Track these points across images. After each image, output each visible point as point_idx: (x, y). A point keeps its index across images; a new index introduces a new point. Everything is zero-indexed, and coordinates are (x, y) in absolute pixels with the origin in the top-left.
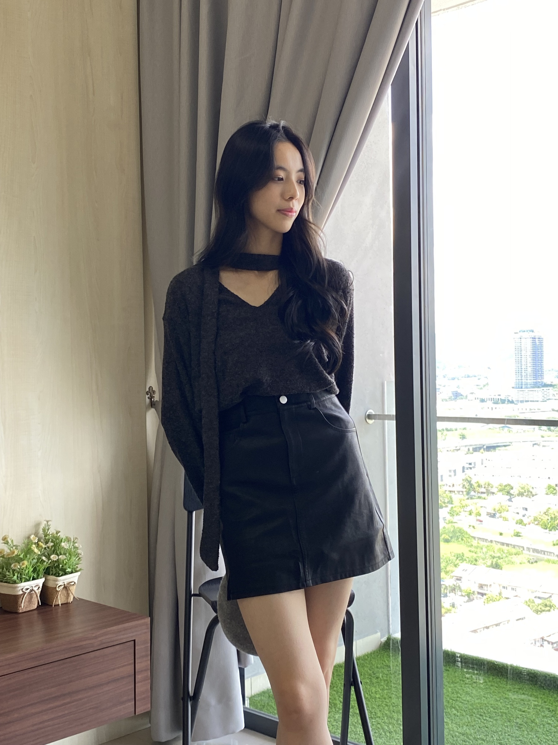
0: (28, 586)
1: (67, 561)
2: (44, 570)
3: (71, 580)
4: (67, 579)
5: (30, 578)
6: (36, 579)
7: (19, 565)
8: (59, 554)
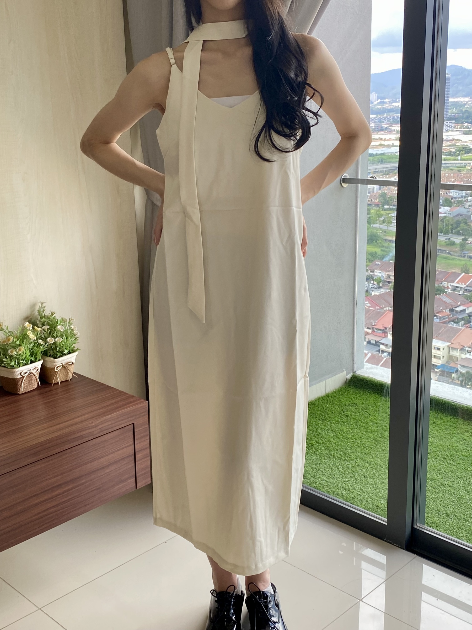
0: (26, 369)
1: (63, 344)
2: (41, 352)
3: (69, 361)
4: (65, 360)
5: (28, 362)
6: (34, 362)
7: (16, 351)
8: (56, 336)
